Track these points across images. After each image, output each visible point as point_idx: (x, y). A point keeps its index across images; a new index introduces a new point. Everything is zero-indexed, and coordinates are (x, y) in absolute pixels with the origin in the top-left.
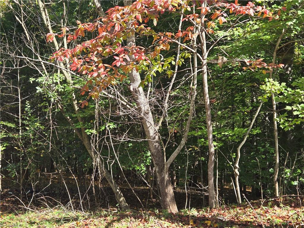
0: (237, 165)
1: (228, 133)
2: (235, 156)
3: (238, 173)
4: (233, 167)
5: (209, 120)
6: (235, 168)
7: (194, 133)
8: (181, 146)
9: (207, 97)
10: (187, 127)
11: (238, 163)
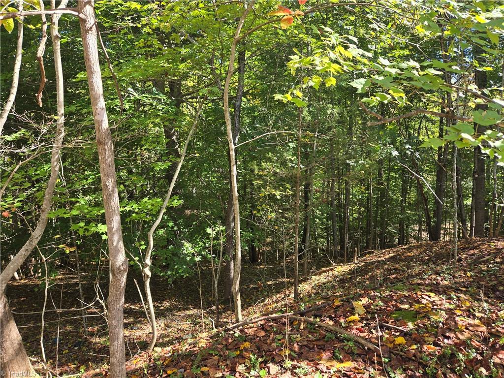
0: (148, 261)
1: (131, 209)
2: (144, 247)
3: (149, 274)
4: (140, 264)
5: (108, 176)
6: (144, 266)
7: (63, 212)
8: (31, 241)
9: (99, 105)
10: (45, 202)
11: (149, 258)
